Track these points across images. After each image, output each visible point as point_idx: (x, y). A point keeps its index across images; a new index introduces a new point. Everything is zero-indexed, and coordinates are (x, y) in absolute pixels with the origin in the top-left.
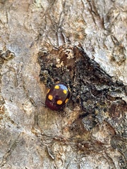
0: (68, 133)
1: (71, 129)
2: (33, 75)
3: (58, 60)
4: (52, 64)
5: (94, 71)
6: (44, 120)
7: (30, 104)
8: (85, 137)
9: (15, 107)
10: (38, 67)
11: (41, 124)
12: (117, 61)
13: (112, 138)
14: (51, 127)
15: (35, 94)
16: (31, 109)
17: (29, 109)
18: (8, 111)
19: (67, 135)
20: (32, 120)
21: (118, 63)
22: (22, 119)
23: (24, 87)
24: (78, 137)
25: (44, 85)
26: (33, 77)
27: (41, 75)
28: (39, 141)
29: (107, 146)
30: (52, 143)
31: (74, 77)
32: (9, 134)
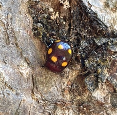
2: (25, 29)
3: (51, 10)
4: (46, 15)
6: (42, 83)
7: (26, 65)
8: (85, 97)
9: (11, 70)
10: (30, 19)
12: (111, 6)
13: (111, 97)
14: (51, 90)
15: (30, 52)
16: (27, 71)
17: (26, 71)
18: (4, 75)
20: (30, 84)
21: (112, 9)
22: (20, 84)
23: (16, 44)
26: (25, 32)
27: (35, 29)
28: (41, 108)
29: (107, 106)
31: (69, 30)
32: (9, 103)
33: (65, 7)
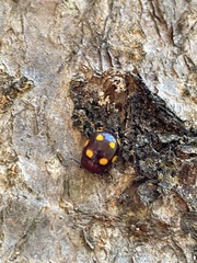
0: (116, 208)
1: (120, 203)
2: (62, 116)
3: (101, 94)
4: (91, 100)
5: (157, 112)
6: (78, 188)
7: (57, 162)
8: (142, 215)
9: (35, 167)
10: (70, 104)
11: (74, 193)
12: (193, 95)
13: (182, 217)
14: (90, 199)
15: (65, 147)
16: (58, 171)
17: (56, 169)
18: (24, 173)
19: (114, 211)
20: (60, 188)
21: (193, 99)
22: (45, 186)
23: (47, 135)
24: (131, 214)
25: (79, 133)
26: (62, 120)
27: (74, 117)
28: (70, 220)
29: (175, 230)
30: (91, 224)
31: (125, 121)
32: (24, 209)
33: (118, 90)
